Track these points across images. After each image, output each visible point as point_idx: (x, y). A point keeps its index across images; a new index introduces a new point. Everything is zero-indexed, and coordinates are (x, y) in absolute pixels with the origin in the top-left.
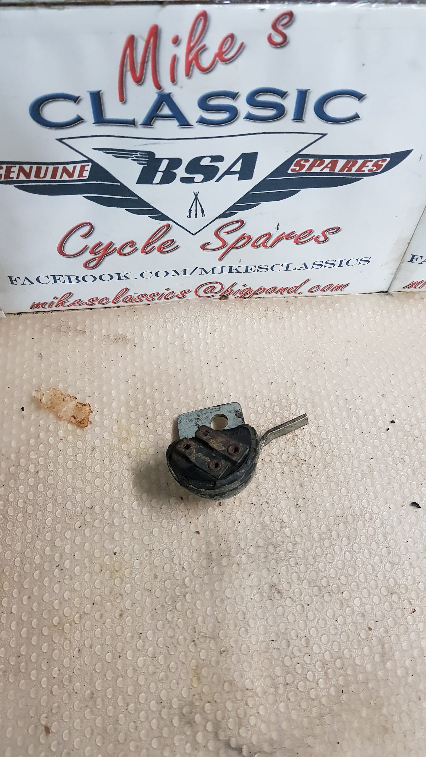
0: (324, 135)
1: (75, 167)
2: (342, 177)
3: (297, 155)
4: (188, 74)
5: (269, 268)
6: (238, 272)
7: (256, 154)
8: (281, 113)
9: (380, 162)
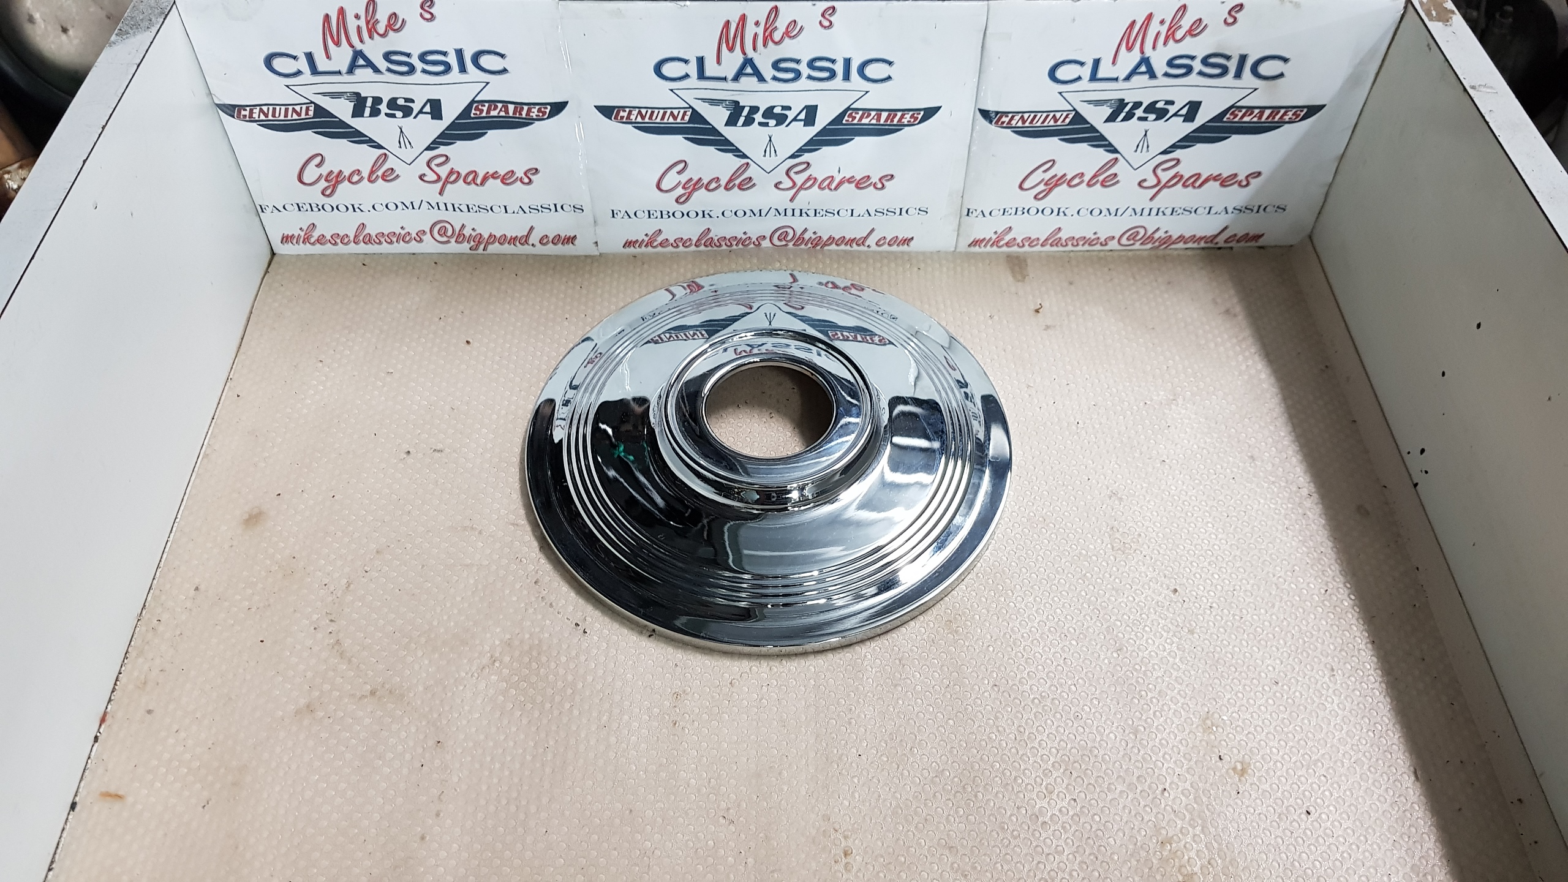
0: (867, 92)
1: (679, 112)
2: (887, 127)
3: (848, 109)
4: (765, 45)
5: (836, 213)
6: (808, 215)
7: (817, 106)
8: (833, 74)
9: (915, 115)
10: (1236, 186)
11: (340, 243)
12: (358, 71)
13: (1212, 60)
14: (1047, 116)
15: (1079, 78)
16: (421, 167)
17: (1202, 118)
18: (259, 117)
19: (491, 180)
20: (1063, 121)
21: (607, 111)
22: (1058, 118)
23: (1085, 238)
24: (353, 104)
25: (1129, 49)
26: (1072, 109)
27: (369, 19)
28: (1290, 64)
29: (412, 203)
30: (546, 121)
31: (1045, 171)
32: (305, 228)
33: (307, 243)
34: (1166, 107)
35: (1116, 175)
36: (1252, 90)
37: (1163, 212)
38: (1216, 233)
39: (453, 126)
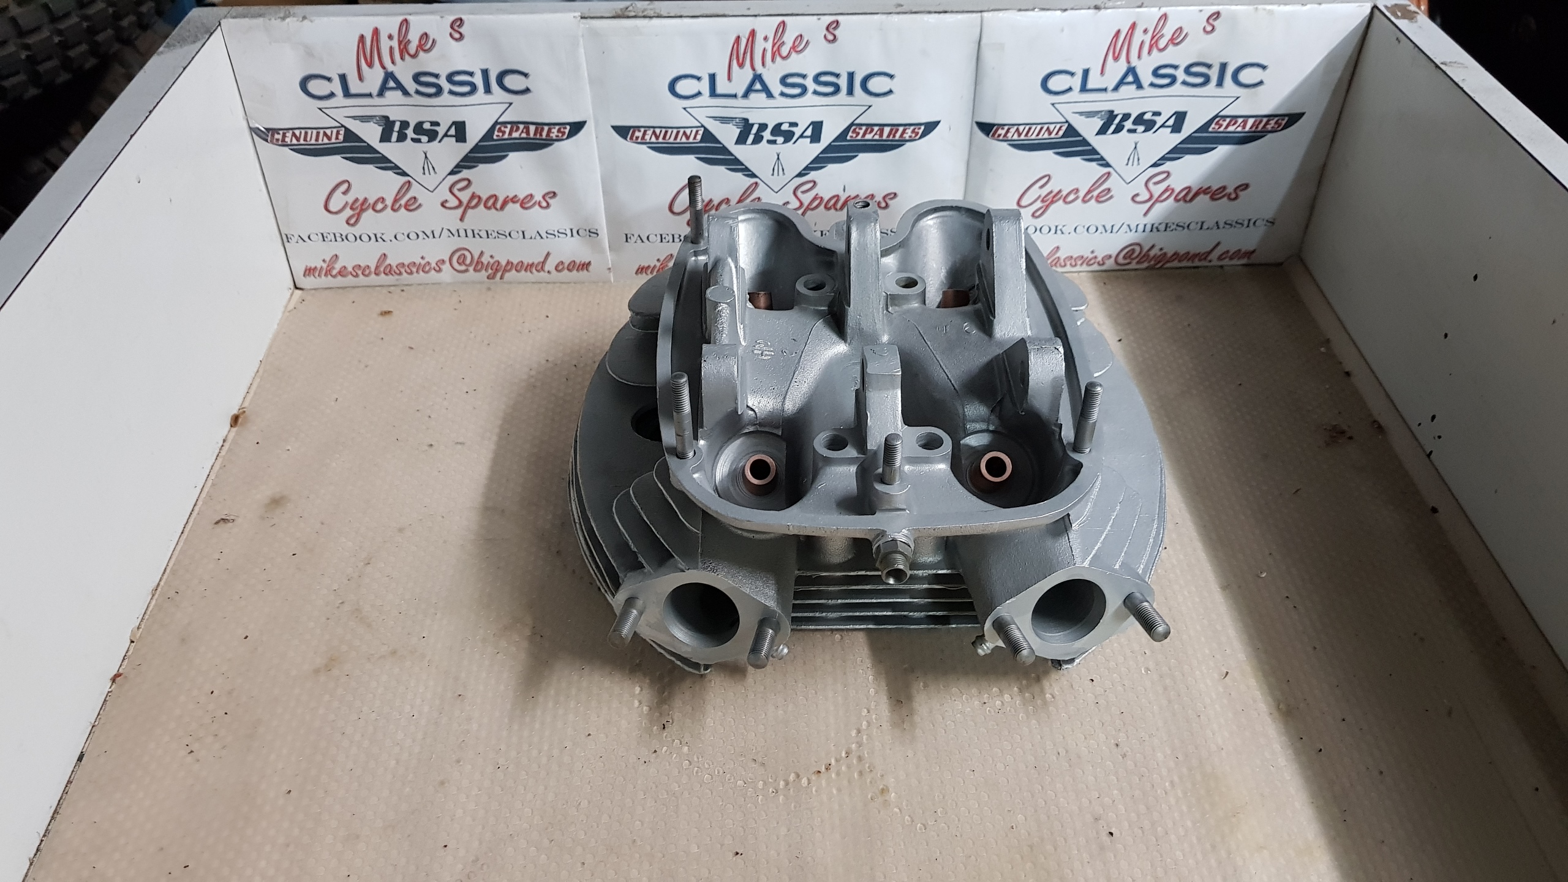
0: (870, 107)
1: (691, 131)
2: (889, 143)
3: (852, 124)
4: (773, 60)
7: (822, 122)
8: (837, 89)
9: (916, 130)
10: (1225, 199)
11: (361, 276)
12: (388, 94)
13: (1195, 69)
14: (1041, 129)
15: (1070, 89)
16: (444, 193)
17: (1189, 128)
18: (291, 141)
19: (510, 205)
20: (1057, 134)
21: (623, 131)
22: (1051, 129)
23: (1082, 257)
24: (381, 129)
25: (1116, 59)
26: (1064, 120)
27: (401, 39)
28: (1268, 71)
29: (433, 232)
30: (566, 141)
31: (1042, 187)
32: (327, 262)
33: (329, 276)
34: (1155, 118)
35: (1109, 190)
36: (1235, 99)
37: (1157, 228)
38: (1209, 249)
39: (476, 149)
